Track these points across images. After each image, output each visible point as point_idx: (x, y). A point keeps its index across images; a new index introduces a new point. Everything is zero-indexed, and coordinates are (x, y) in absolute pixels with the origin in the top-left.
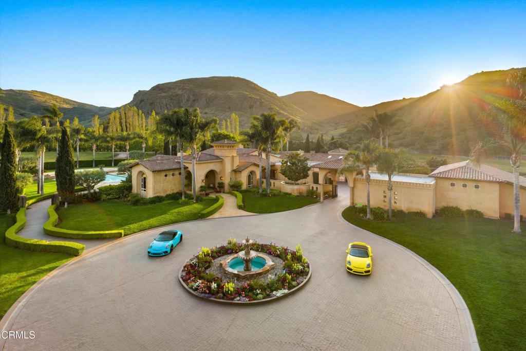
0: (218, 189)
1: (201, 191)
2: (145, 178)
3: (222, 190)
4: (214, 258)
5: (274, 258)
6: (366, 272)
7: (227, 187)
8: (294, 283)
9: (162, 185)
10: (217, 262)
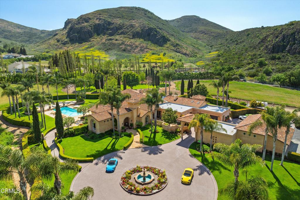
0: (130, 127)
1: (122, 129)
2: (95, 124)
3: (132, 128)
4: (132, 174)
5: (155, 175)
6: (188, 183)
7: (135, 126)
8: (160, 187)
9: (103, 127)
10: (133, 176)
